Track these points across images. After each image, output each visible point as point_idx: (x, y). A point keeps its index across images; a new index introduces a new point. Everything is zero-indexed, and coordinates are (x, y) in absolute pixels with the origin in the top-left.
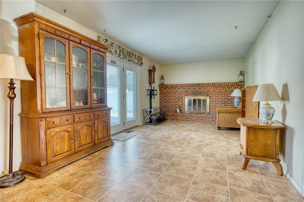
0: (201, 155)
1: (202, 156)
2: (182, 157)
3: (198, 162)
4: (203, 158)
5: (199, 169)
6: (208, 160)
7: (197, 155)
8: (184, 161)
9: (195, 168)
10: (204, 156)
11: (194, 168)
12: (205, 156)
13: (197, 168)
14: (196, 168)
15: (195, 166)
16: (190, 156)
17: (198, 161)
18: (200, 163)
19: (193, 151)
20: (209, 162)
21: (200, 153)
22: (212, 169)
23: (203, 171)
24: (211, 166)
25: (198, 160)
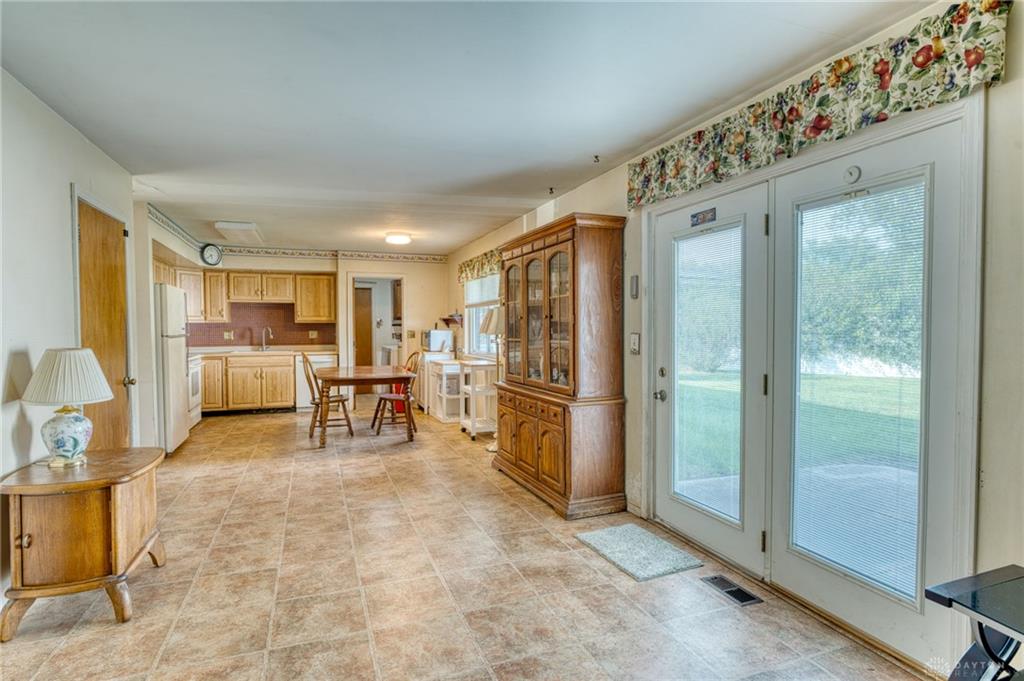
0: (279, 571)
1: (275, 570)
2: (331, 548)
3: (282, 548)
4: (270, 564)
5: (278, 535)
6: (257, 561)
7: (293, 567)
8: (323, 541)
9: (288, 533)
10: (270, 570)
11: (290, 534)
12: (266, 571)
13: (283, 536)
14: (286, 535)
15: (289, 537)
16: (313, 559)
17: (284, 551)
18: (277, 548)
19: (310, 577)
20: (253, 558)
21: (282, 579)
22: (245, 543)
23: (269, 533)
24: (249, 549)
25: (286, 553)
